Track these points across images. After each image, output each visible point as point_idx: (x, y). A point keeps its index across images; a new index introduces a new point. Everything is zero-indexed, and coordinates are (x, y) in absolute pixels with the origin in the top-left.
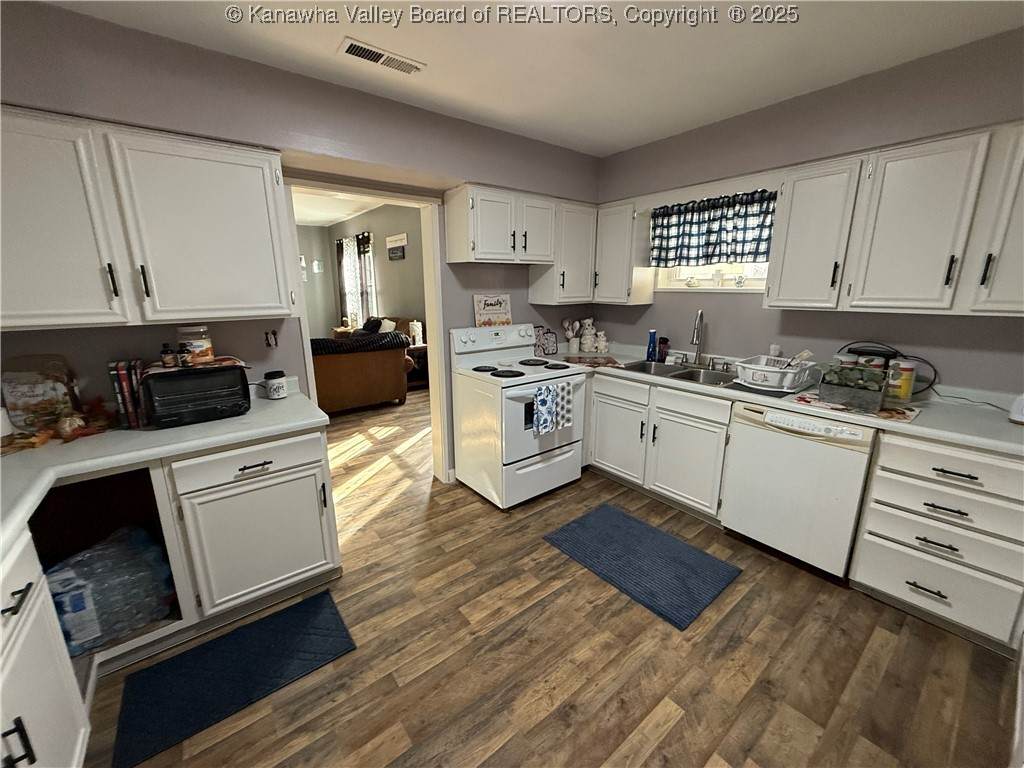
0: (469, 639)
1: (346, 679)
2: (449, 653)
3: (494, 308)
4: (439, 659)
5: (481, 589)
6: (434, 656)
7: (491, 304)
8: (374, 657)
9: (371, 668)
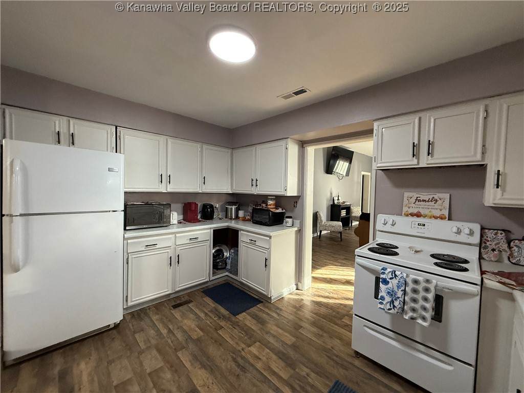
0: (240, 348)
1: (222, 318)
2: (232, 343)
3: (427, 203)
4: (229, 340)
5: (273, 349)
6: (230, 337)
7: (424, 201)
8: (231, 322)
9: (226, 322)
